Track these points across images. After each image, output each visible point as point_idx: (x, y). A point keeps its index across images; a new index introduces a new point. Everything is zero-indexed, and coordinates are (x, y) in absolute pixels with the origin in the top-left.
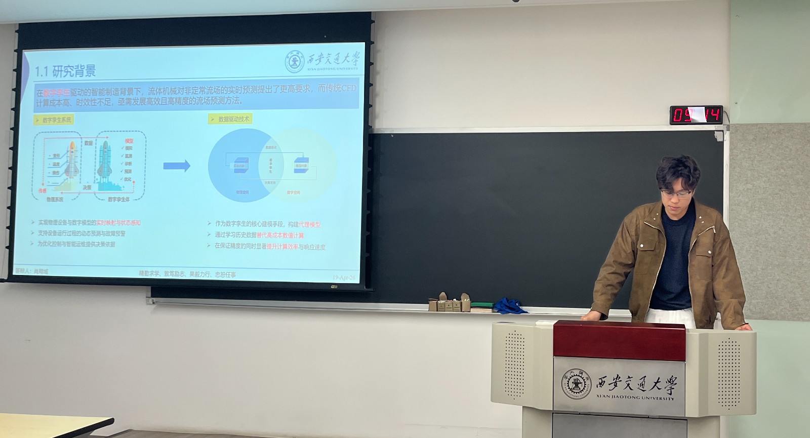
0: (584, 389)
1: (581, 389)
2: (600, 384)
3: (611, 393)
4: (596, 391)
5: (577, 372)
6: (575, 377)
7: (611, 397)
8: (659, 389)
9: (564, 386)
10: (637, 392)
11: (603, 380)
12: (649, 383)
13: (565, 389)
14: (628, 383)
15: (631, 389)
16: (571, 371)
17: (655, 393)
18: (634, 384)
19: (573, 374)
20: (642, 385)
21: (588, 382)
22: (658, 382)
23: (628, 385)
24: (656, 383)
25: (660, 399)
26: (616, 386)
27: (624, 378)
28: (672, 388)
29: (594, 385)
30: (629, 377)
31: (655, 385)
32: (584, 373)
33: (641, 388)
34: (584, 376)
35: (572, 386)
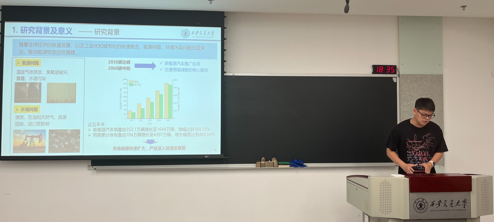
0: (424, 208)
1: (423, 208)
2: (432, 205)
3: (437, 209)
4: (430, 208)
5: (421, 200)
6: (420, 202)
7: (437, 211)
8: (459, 205)
9: (415, 207)
10: (449, 208)
11: (434, 203)
12: (455, 203)
13: (415, 209)
14: (445, 203)
15: (446, 206)
16: (418, 199)
17: (458, 207)
18: (448, 204)
19: (419, 201)
20: (451, 204)
21: (426, 204)
22: (459, 202)
23: (445, 204)
24: (458, 203)
25: (460, 210)
26: (439, 205)
27: (443, 201)
28: (465, 205)
29: (429, 206)
30: (445, 201)
31: (457, 204)
32: (424, 200)
33: (451, 205)
34: (424, 201)
35: (419, 206)
